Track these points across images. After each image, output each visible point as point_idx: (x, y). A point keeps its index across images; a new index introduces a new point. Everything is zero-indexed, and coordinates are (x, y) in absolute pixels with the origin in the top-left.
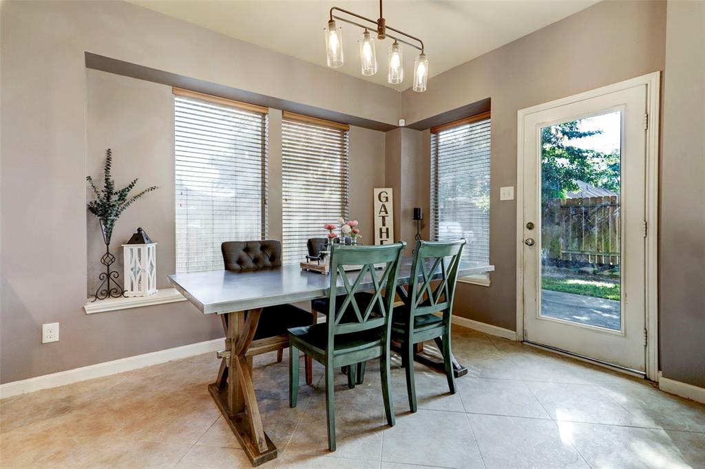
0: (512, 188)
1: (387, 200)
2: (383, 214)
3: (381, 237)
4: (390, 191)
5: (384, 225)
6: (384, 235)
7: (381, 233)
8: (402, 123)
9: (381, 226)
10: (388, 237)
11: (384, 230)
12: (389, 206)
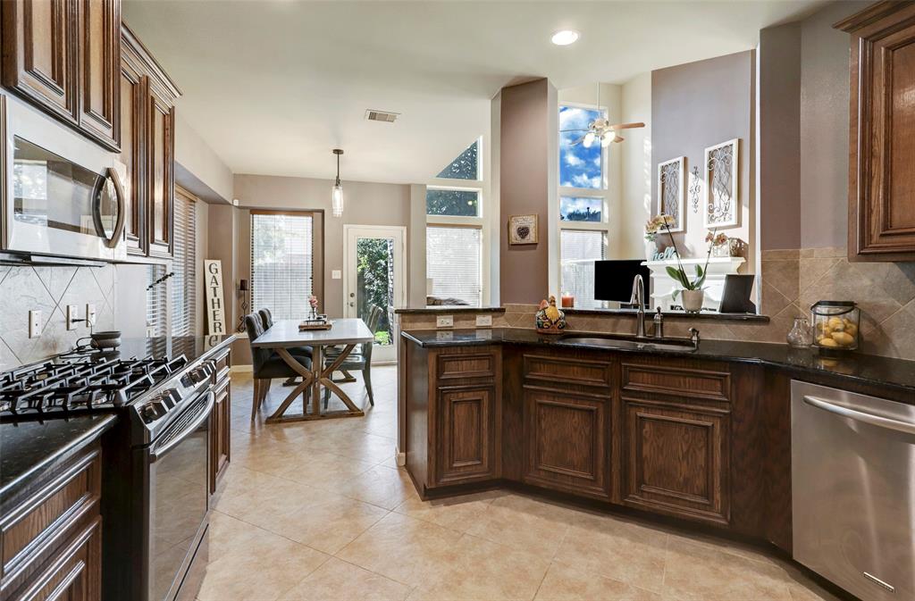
0: (340, 271)
1: (217, 272)
2: (214, 285)
3: (213, 307)
4: (218, 263)
5: (215, 296)
6: (216, 305)
7: (213, 303)
8: (236, 203)
9: (213, 297)
10: (219, 307)
11: (216, 301)
12: (219, 277)
